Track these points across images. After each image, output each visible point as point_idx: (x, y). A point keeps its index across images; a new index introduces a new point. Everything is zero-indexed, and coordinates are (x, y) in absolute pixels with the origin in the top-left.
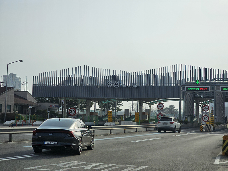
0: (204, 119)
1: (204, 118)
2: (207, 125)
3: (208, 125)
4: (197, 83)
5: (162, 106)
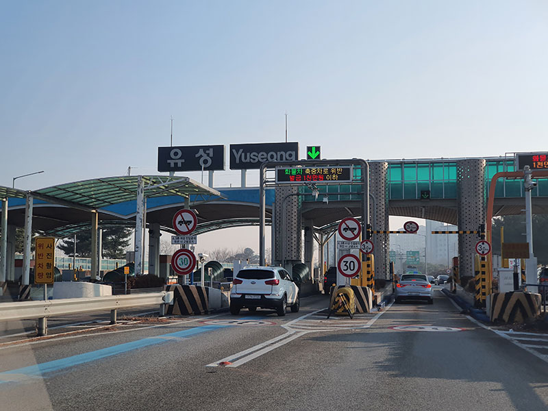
0: (343, 267)
1: (343, 264)
2: (354, 288)
3: (359, 287)
4: (314, 155)
5: (191, 222)
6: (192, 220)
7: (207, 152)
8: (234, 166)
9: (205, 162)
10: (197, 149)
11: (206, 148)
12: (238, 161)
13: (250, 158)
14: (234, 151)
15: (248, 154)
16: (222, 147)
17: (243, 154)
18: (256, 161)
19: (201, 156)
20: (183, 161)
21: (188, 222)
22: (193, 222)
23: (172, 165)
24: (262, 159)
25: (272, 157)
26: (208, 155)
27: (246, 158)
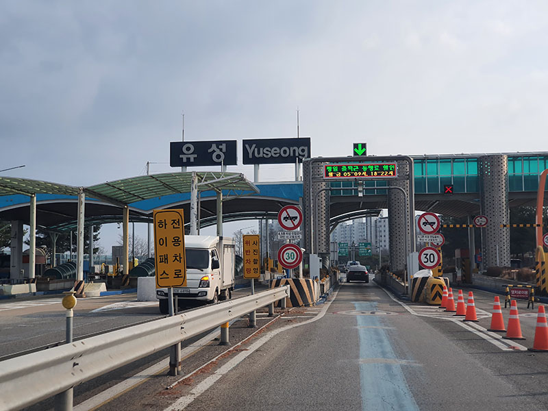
0: (423, 260)
1: (423, 256)
5: (296, 218)
6: (298, 215)
7: (220, 147)
8: (246, 161)
9: (218, 157)
10: (209, 144)
11: (219, 143)
12: (251, 156)
13: (264, 153)
14: (247, 146)
15: (261, 149)
16: (235, 142)
17: (256, 149)
18: (269, 156)
19: (214, 151)
20: (196, 156)
21: (293, 217)
22: (299, 217)
23: (185, 160)
24: (275, 154)
25: (285, 152)
26: (221, 150)
27: (259, 153)
